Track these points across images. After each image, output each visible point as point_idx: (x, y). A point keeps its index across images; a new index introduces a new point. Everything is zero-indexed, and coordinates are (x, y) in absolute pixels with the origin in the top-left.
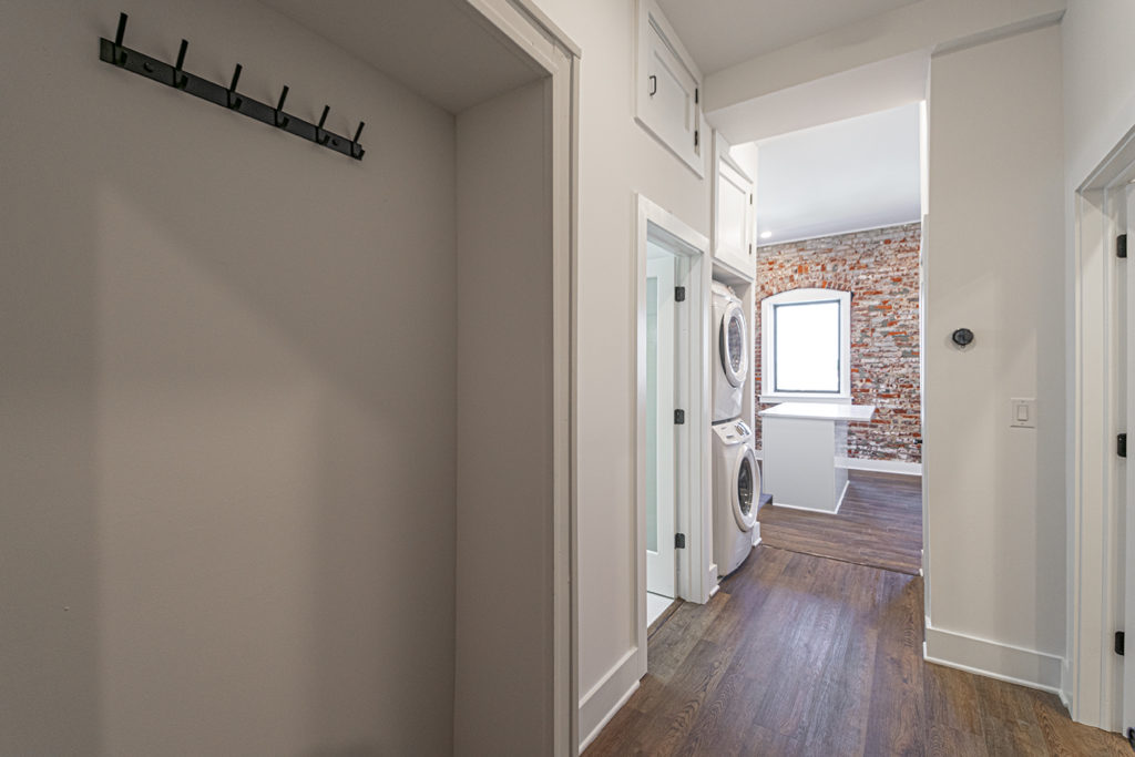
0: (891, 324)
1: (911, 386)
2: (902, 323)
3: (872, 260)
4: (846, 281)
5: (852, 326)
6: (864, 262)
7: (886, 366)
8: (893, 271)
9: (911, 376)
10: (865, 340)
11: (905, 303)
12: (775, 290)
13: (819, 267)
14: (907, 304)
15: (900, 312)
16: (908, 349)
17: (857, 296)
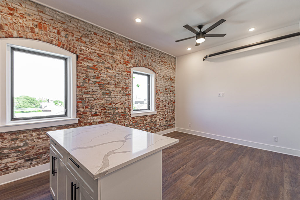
0: (97, 78)
1: (106, 109)
2: (102, 78)
3: (88, 40)
4: (74, 47)
5: (77, 75)
6: (84, 39)
7: (95, 100)
8: (98, 51)
9: (105, 104)
10: (85, 85)
11: (103, 68)
12: (15, 34)
13: (56, 31)
14: (104, 69)
15: (101, 72)
16: (105, 91)
17: (80, 58)
